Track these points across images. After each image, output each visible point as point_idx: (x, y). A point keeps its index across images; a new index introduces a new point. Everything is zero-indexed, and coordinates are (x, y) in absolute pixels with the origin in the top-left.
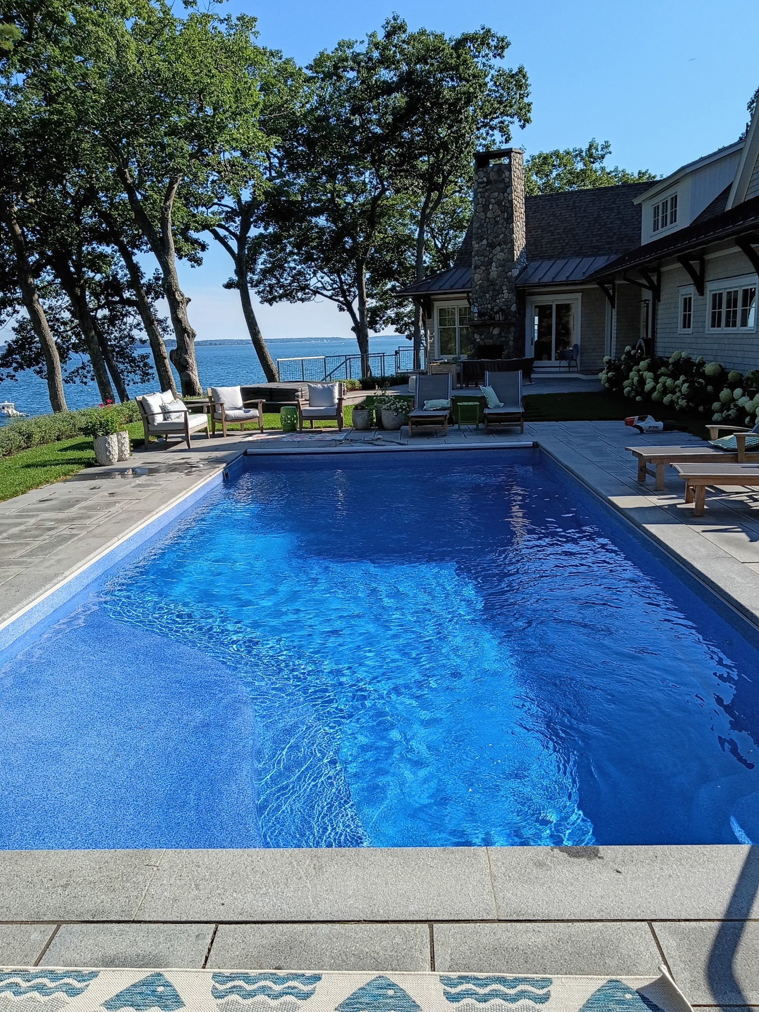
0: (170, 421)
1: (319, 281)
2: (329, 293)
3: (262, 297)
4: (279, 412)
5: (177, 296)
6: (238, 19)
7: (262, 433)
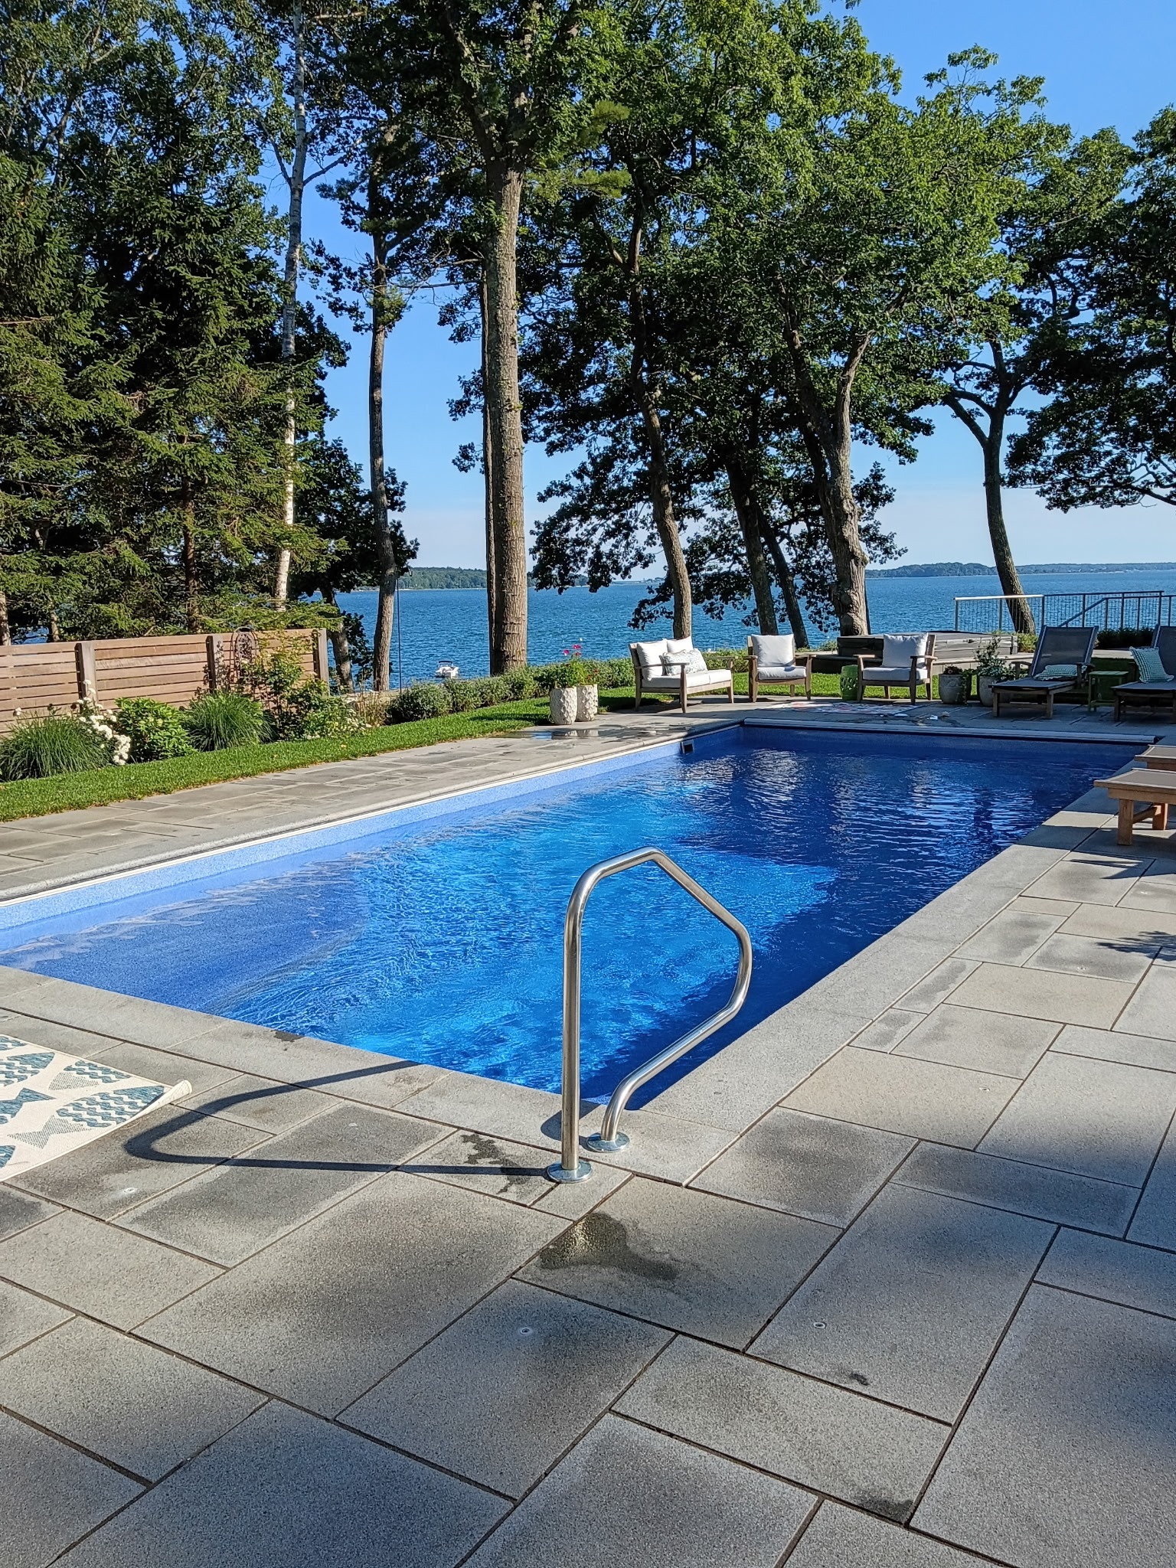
0: (670, 676)
1: (1149, 473)
2: (1165, 492)
3: (1050, 499)
4: (840, 672)
5: (845, 506)
6: (1014, 85)
7: (809, 700)
